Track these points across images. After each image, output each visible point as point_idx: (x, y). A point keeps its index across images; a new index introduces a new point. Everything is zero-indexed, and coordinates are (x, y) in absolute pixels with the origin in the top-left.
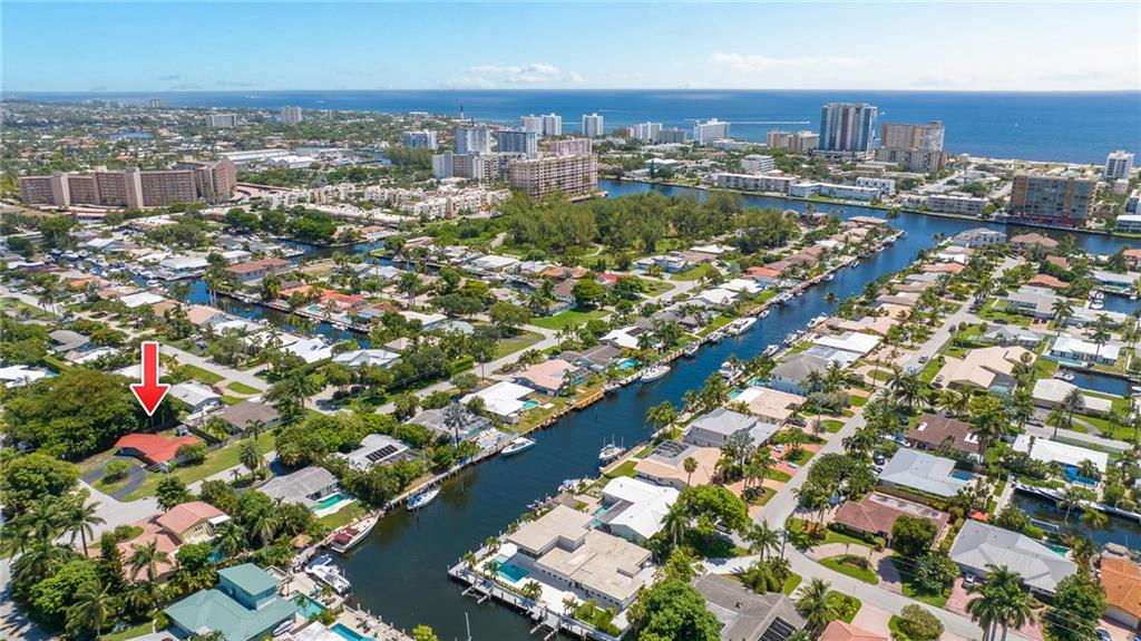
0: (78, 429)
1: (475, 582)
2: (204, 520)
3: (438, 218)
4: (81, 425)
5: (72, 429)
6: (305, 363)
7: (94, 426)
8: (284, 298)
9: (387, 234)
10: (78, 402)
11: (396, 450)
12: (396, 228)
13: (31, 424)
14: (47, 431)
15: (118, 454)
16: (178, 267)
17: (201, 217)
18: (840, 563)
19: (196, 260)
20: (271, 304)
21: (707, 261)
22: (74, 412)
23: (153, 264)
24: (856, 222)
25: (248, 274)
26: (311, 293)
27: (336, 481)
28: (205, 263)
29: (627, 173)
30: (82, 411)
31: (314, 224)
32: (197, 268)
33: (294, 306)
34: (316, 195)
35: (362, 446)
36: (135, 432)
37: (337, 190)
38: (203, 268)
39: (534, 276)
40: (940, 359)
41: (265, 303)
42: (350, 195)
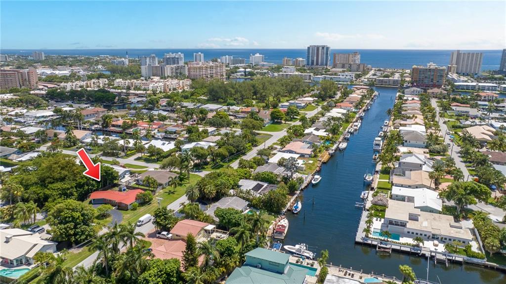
0: (68, 189)
1: (378, 243)
2: (203, 229)
3: (161, 92)
4: (69, 186)
5: (64, 189)
6: (164, 152)
7: (76, 187)
8: (113, 126)
9: (140, 99)
11: (263, 186)
12: (143, 97)
16: (38, 115)
19: (48, 113)
20: (108, 129)
21: (310, 103)
24: (357, 88)
25: (87, 116)
28: (52, 113)
29: (232, 75)
30: (67, 178)
32: (49, 116)
33: (124, 129)
34: (89, 84)
35: (242, 185)
37: (99, 82)
38: (52, 116)
39: (237, 112)
41: (105, 129)
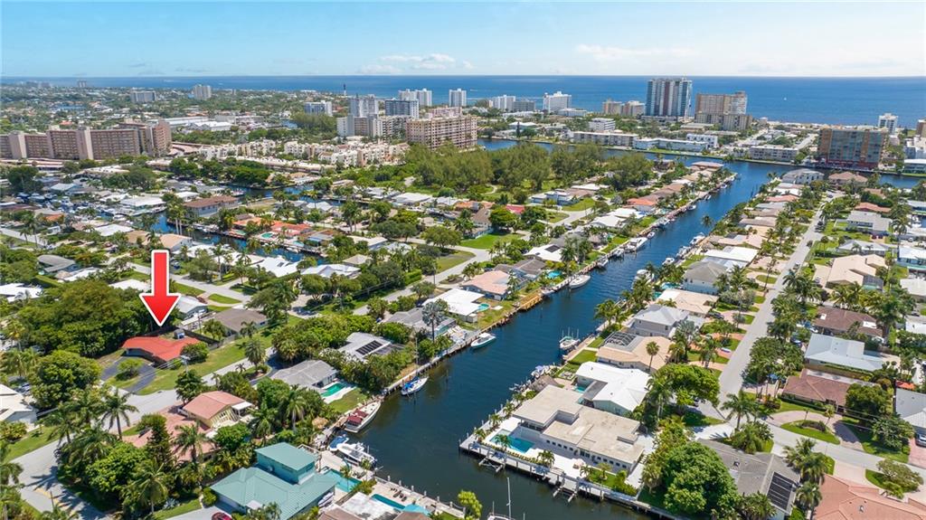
0: (89, 332)
1: (488, 454)
2: (229, 407)
3: (351, 166)
4: (91, 328)
5: (83, 333)
6: (275, 277)
7: (103, 330)
8: (237, 227)
9: (311, 179)
10: (88, 308)
11: (381, 345)
12: (318, 174)
13: (44, 329)
14: (60, 334)
15: (124, 354)
16: (138, 205)
17: (147, 166)
18: (801, 427)
19: (153, 201)
20: (227, 233)
21: (588, 196)
22: (85, 317)
23: (115, 203)
24: (699, 166)
25: (203, 209)
26: (263, 222)
27: (335, 371)
28: (160, 201)
29: (497, 133)
30: (91, 316)
31: (249, 170)
32: (154, 206)
33: (249, 234)
34: (243, 149)
35: (349, 343)
36: (137, 336)
37: (260, 145)
38: (160, 205)
39: (448, 209)
40: (811, 266)
41: (222, 232)
42: (271, 149)
